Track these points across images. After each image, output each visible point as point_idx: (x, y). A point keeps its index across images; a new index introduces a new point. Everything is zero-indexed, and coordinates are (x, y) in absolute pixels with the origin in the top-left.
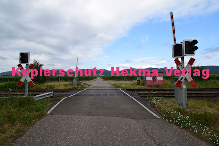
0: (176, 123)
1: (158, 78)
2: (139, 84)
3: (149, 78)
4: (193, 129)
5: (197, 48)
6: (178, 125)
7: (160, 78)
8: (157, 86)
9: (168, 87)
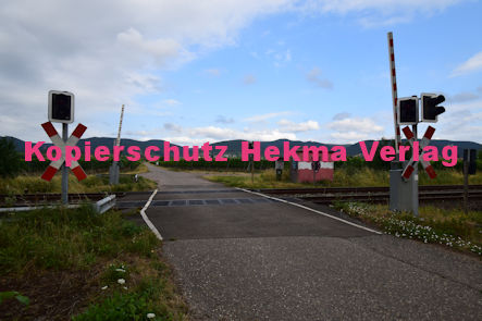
0: (415, 238)
1: (324, 165)
2: (279, 178)
3: (305, 165)
4: (444, 242)
5: (442, 110)
6: (419, 240)
7: (326, 165)
8: (321, 182)
9: (344, 186)
